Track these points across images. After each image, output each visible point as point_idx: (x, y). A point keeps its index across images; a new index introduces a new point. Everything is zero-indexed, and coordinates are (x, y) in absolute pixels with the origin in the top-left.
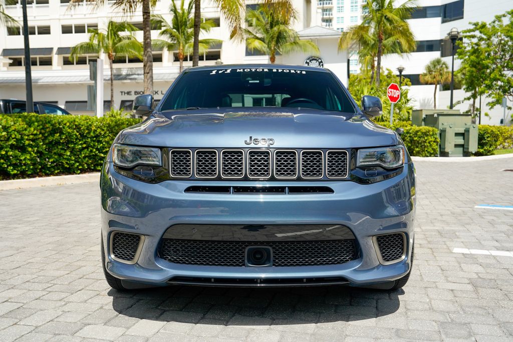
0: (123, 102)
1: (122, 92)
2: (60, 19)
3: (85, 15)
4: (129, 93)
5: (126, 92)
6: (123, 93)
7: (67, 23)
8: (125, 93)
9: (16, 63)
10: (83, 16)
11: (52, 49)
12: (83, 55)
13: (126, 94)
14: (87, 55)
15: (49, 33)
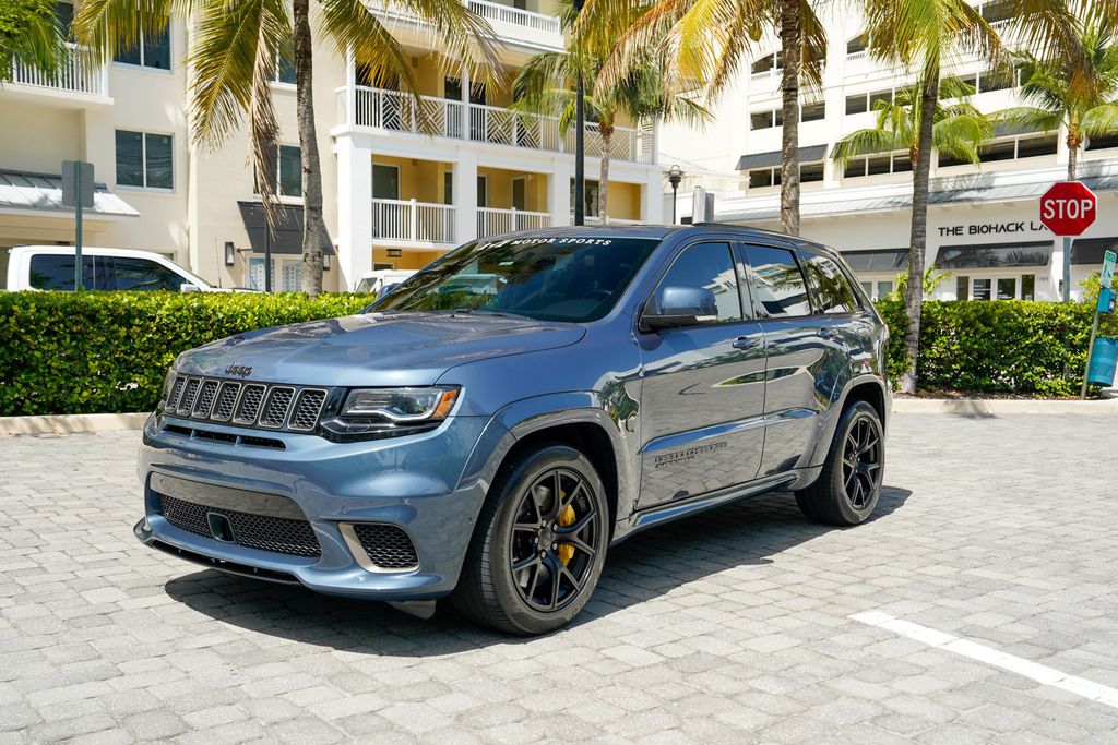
0: (943, 250)
1: (942, 229)
2: (843, 86)
3: (867, 75)
4: (956, 231)
5: (951, 228)
6: (945, 231)
7: (855, 91)
8: (948, 231)
9: (760, 180)
10: (862, 78)
11: (825, 146)
12: (859, 157)
13: (951, 233)
14: (867, 157)
15: (822, 116)
